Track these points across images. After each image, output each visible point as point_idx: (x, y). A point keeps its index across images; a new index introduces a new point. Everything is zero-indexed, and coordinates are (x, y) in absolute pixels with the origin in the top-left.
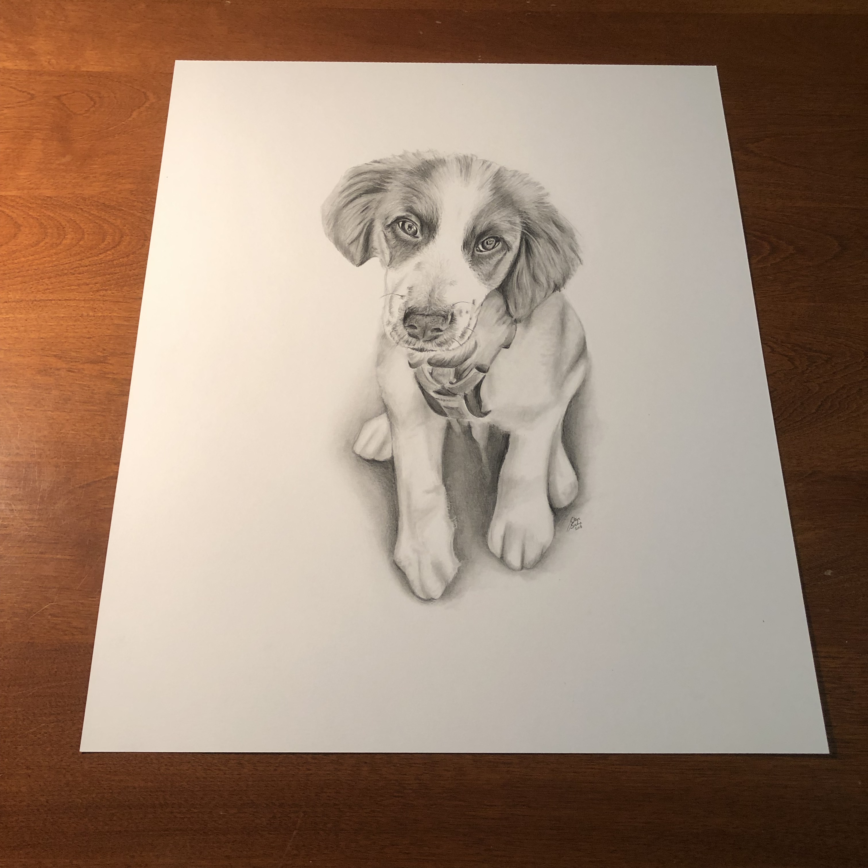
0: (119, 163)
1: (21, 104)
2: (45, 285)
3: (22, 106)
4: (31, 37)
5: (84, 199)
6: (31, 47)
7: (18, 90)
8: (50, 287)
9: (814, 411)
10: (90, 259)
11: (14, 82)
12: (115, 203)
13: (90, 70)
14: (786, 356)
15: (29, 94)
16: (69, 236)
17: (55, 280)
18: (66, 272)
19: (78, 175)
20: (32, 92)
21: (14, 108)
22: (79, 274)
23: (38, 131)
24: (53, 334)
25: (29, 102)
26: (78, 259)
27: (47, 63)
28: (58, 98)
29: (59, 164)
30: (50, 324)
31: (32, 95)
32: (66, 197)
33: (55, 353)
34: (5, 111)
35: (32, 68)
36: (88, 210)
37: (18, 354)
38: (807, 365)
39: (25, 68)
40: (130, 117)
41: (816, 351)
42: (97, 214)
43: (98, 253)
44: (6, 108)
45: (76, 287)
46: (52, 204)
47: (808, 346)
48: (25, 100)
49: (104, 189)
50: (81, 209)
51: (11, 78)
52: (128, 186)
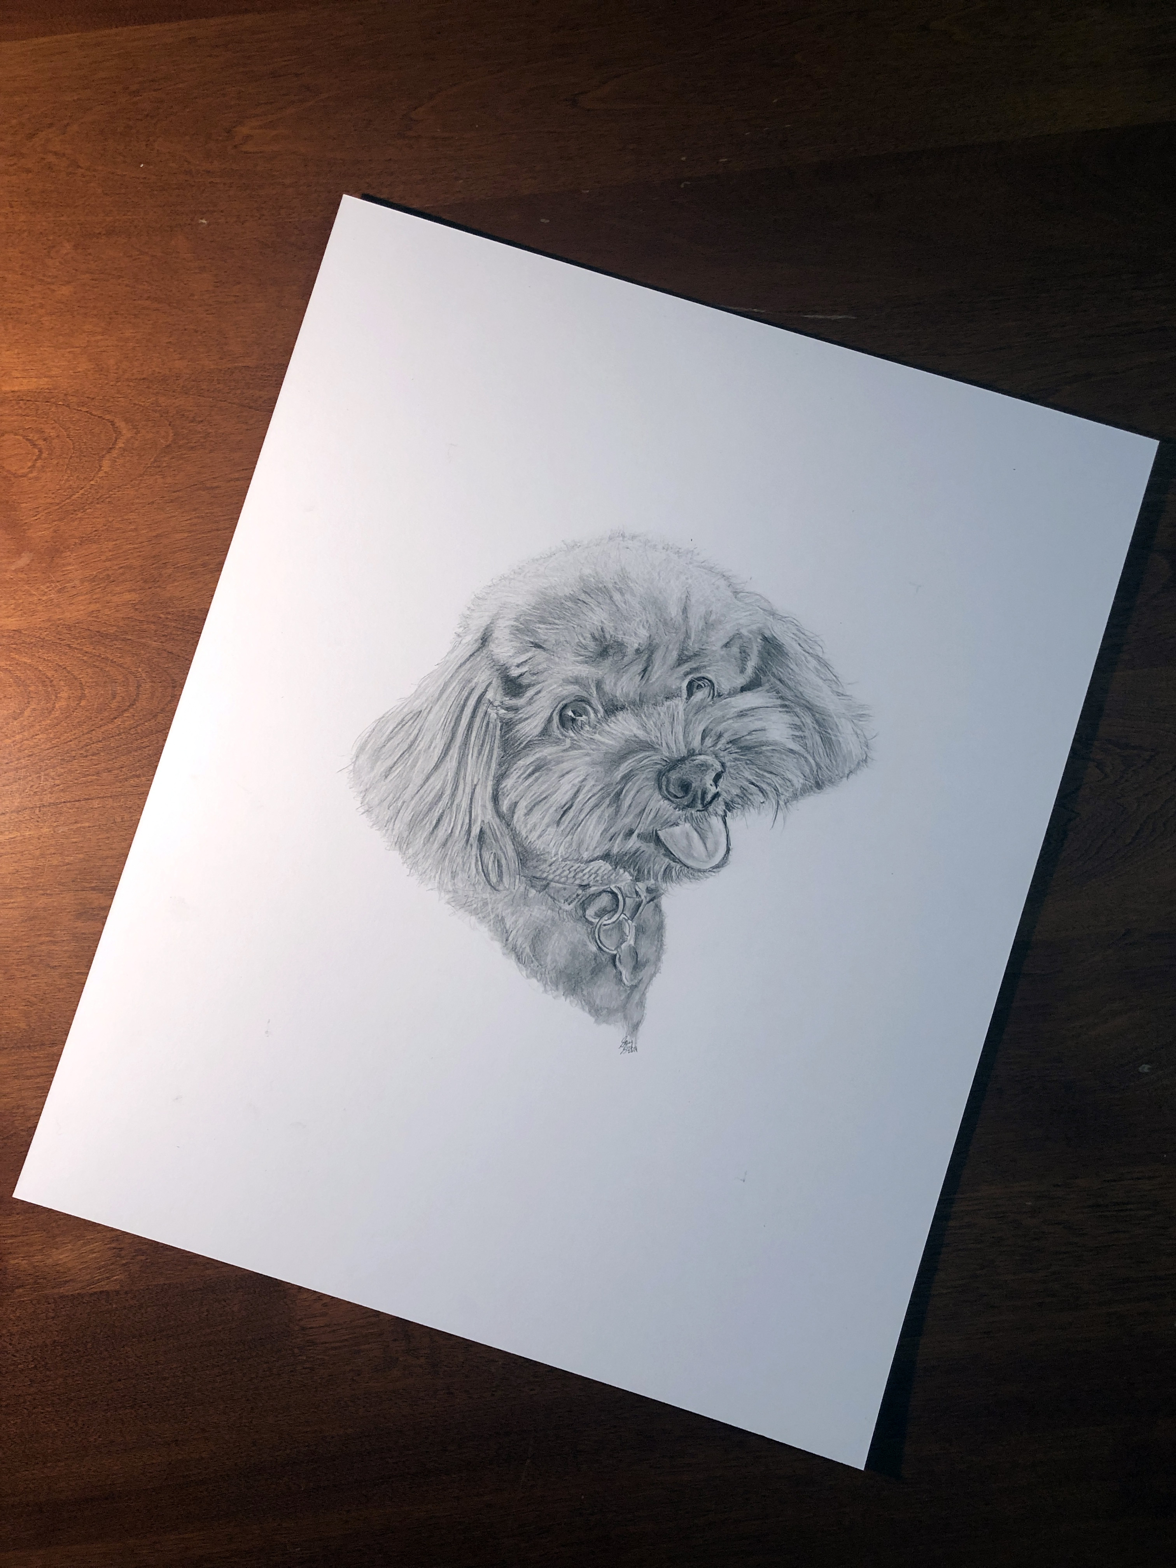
0: (103, 558)
2: (50, 780)
5: (69, 628)
8: (57, 782)
10: (103, 729)
12: (115, 628)
13: (16, 389)
16: (64, 695)
17: (62, 770)
18: (73, 753)
19: (48, 587)
22: (93, 755)
24: (81, 856)
26: (85, 731)
29: (16, 571)
30: (74, 840)
32: (40, 628)
33: (93, 885)
36: (78, 646)
37: (41, 892)
38: (1121, 772)
40: (100, 470)
41: (1135, 747)
42: (94, 651)
43: (112, 717)
45: (95, 777)
46: (24, 642)
49: (93, 607)
50: (69, 645)
52: (127, 596)
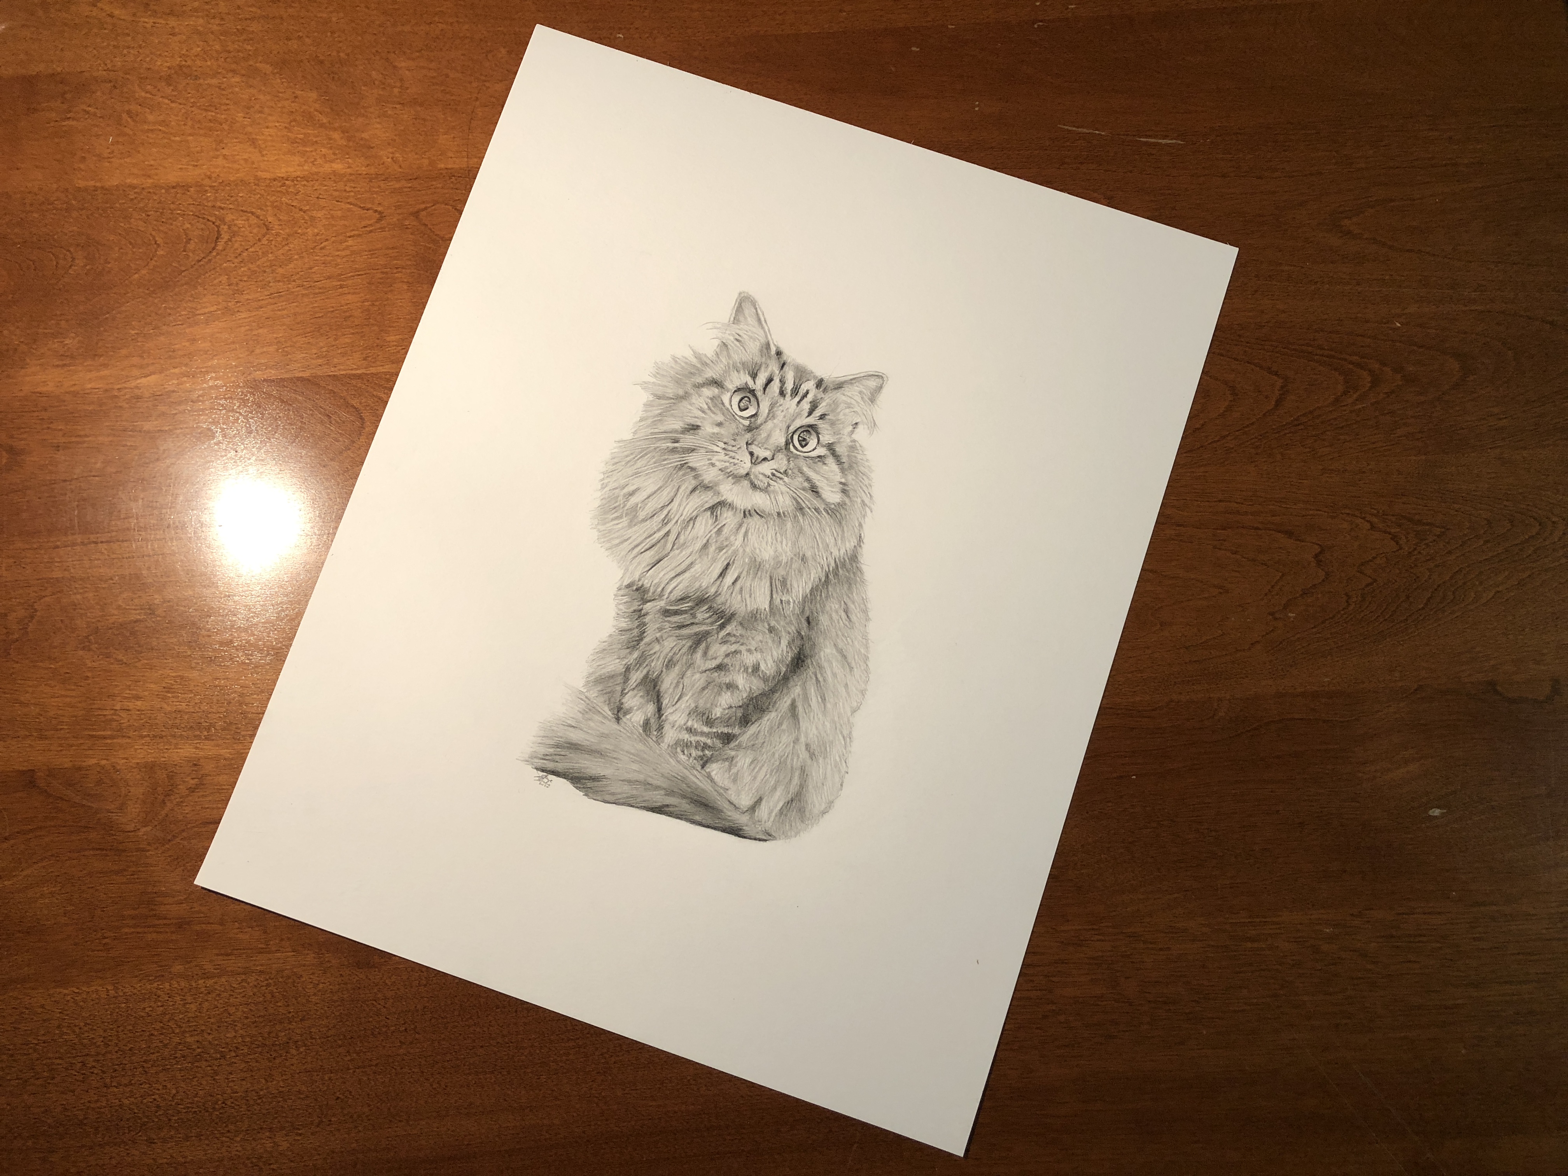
1: (368, 229)
3: (371, 232)
4: (360, 120)
6: (365, 135)
7: (360, 207)
9: (1421, 606)
11: (352, 194)
14: (1390, 533)
15: (376, 211)
20: (379, 209)
21: (359, 235)
23: (400, 270)
25: (378, 225)
27: (389, 160)
28: (416, 214)
31: (380, 213)
34: (350, 242)
35: (372, 170)
38: (1414, 544)
39: (363, 170)
41: (1428, 524)
44: (350, 237)
47: (1417, 517)
48: (371, 222)
51: (348, 189)
